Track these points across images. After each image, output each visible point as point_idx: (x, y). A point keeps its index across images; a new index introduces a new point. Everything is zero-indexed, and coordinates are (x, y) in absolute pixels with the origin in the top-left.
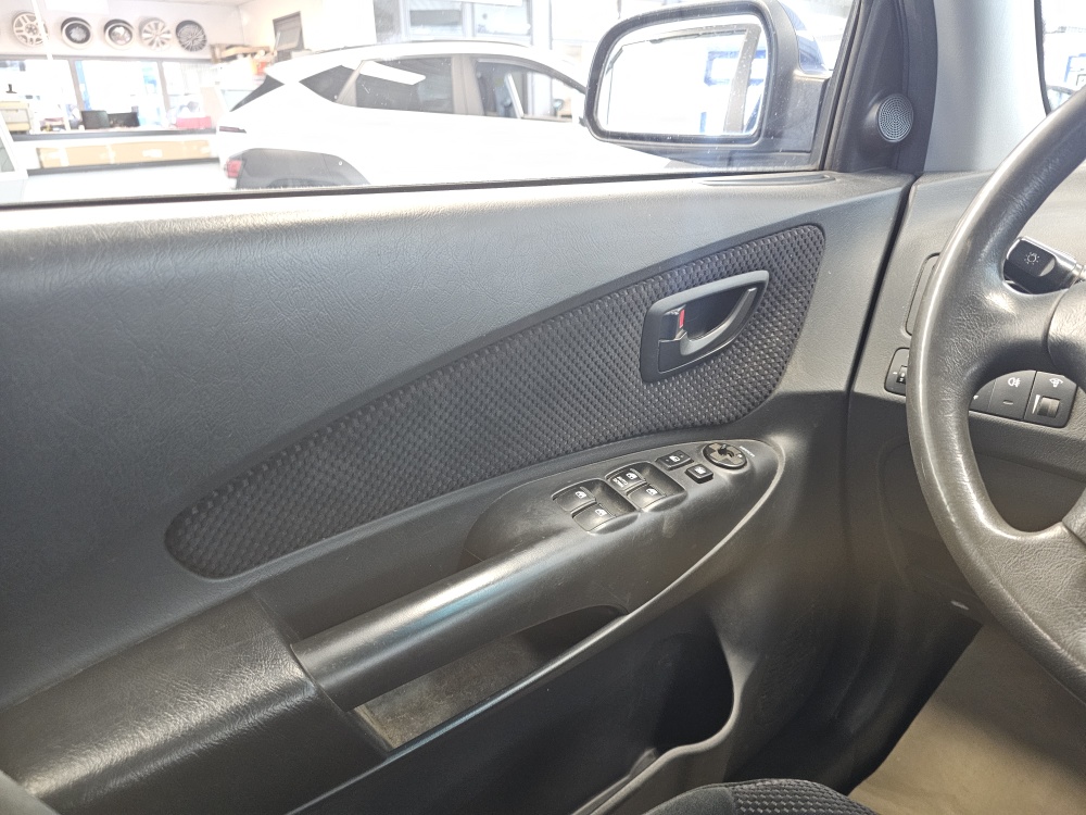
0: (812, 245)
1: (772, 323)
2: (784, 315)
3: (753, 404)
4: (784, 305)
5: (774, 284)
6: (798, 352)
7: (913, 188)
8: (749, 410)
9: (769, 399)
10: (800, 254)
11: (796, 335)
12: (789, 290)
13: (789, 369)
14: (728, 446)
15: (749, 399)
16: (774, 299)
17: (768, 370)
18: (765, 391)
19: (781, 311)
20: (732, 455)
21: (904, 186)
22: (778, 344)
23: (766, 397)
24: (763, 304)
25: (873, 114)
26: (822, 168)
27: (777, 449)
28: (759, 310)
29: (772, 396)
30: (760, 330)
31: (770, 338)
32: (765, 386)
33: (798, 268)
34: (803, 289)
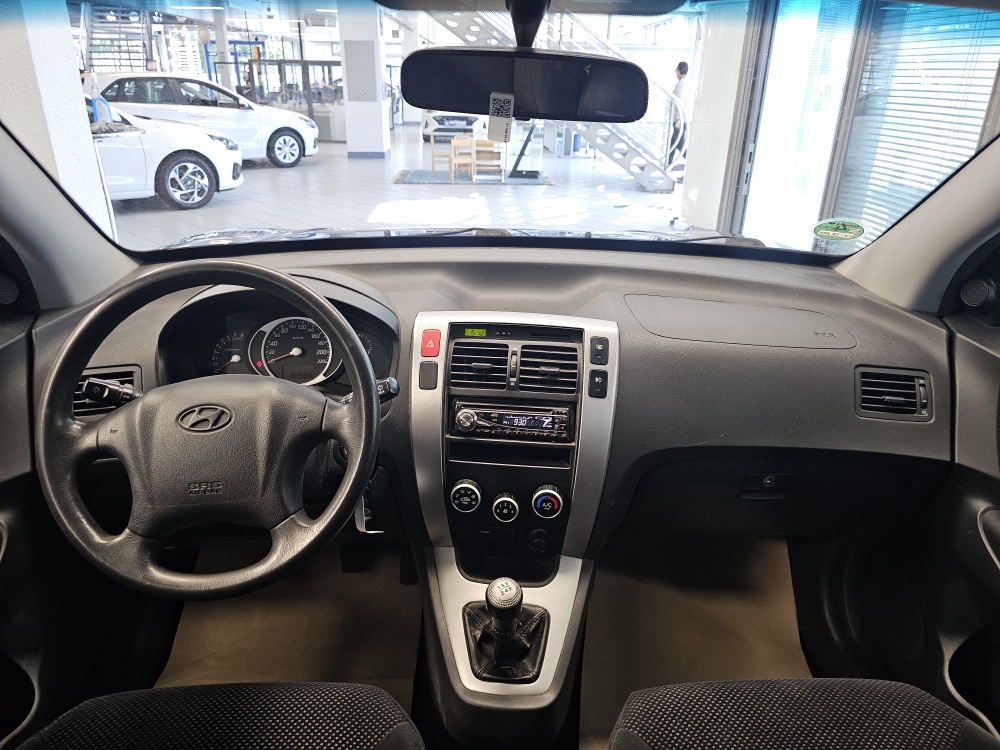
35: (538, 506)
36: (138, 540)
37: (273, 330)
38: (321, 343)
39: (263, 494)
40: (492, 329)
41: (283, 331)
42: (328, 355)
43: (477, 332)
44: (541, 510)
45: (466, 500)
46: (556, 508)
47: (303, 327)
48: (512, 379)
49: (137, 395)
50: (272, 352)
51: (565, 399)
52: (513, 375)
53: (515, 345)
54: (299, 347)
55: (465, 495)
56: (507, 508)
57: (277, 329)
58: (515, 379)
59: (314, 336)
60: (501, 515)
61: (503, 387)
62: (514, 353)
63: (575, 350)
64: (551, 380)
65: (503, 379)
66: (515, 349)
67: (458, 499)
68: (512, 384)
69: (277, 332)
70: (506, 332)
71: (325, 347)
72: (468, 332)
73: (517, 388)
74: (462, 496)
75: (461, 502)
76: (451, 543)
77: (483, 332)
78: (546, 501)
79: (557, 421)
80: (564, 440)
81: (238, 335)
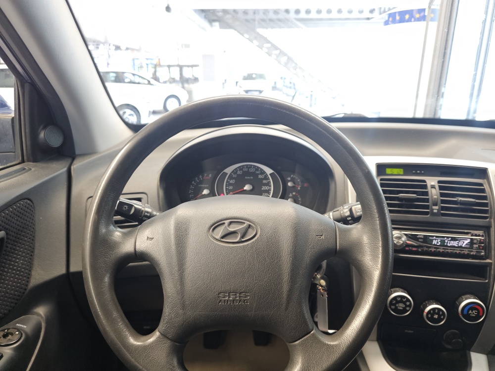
0: (26, 209)
1: (15, 254)
2: (22, 248)
3: (17, 300)
4: (20, 243)
5: (10, 235)
6: (36, 263)
7: (72, 167)
8: (16, 304)
9: (26, 293)
10: (21, 216)
11: (31, 255)
12: (20, 235)
13: (33, 273)
14: (8, 329)
15: (14, 299)
16: (13, 242)
17: (20, 279)
18: (22, 291)
19: (19, 247)
20: (12, 334)
21: (67, 166)
22: (22, 264)
23: (24, 293)
24: (7, 247)
25: (42, 135)
26: (23, 161)
27: (39, 315)
28: (5, 251)
29: (27, 291)
30: (9, 260)
31: (17, 262)
32: (22, 288)
33: (22, 223)
34: (29, 231)
35: (465, 312)
36: (167, 344)
37: (232, 172)
38: (264, 181)
39: (286, 309)
40: (409, 168)
41: (239, 172)
42: (270, 190)
43: (396, 171)
44: (467, 316)
45: (401, 306)
46: (481, 314)
47: (252, 170)
48: (434, 207)
49: (155, 213)
50: (231, 188)
51: (481, 224)
52: (436, 204)
53: (432, 181)
54: (251, 184)
55: (401, 302)
56: (438, 314)
57: (235, 171)
58: (437, 207)
59: (260, 176)
60: (432, 320)
61: (427, 213)
62: (433, 187)
63: (481, 185)
64: (467, 208)
65: (427, 207)
66: (433, 183)
67: (395, 305)
68: (435, 211)
69: (234, 174)
70: (421, 171)
71: (268, 184)
72: (388, 171)
73: (439, 214)
74: (398, 302)
75: (396, 307)
76: (375, 339)
77: (401, 171)
78: (472, 309)
79: (475, 241)
80: (481, 258)
81: (208, 176)
